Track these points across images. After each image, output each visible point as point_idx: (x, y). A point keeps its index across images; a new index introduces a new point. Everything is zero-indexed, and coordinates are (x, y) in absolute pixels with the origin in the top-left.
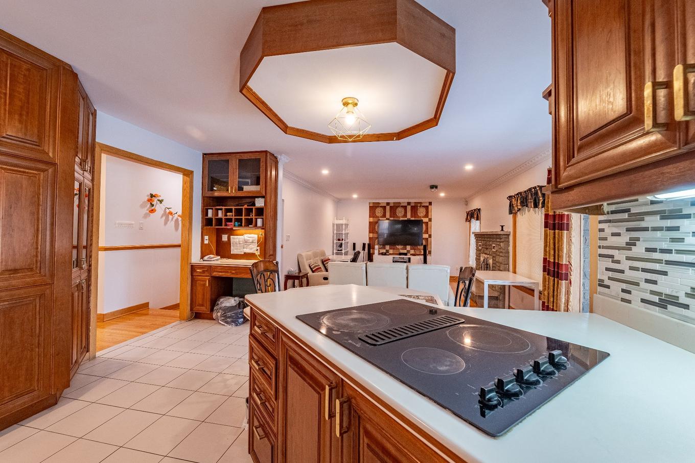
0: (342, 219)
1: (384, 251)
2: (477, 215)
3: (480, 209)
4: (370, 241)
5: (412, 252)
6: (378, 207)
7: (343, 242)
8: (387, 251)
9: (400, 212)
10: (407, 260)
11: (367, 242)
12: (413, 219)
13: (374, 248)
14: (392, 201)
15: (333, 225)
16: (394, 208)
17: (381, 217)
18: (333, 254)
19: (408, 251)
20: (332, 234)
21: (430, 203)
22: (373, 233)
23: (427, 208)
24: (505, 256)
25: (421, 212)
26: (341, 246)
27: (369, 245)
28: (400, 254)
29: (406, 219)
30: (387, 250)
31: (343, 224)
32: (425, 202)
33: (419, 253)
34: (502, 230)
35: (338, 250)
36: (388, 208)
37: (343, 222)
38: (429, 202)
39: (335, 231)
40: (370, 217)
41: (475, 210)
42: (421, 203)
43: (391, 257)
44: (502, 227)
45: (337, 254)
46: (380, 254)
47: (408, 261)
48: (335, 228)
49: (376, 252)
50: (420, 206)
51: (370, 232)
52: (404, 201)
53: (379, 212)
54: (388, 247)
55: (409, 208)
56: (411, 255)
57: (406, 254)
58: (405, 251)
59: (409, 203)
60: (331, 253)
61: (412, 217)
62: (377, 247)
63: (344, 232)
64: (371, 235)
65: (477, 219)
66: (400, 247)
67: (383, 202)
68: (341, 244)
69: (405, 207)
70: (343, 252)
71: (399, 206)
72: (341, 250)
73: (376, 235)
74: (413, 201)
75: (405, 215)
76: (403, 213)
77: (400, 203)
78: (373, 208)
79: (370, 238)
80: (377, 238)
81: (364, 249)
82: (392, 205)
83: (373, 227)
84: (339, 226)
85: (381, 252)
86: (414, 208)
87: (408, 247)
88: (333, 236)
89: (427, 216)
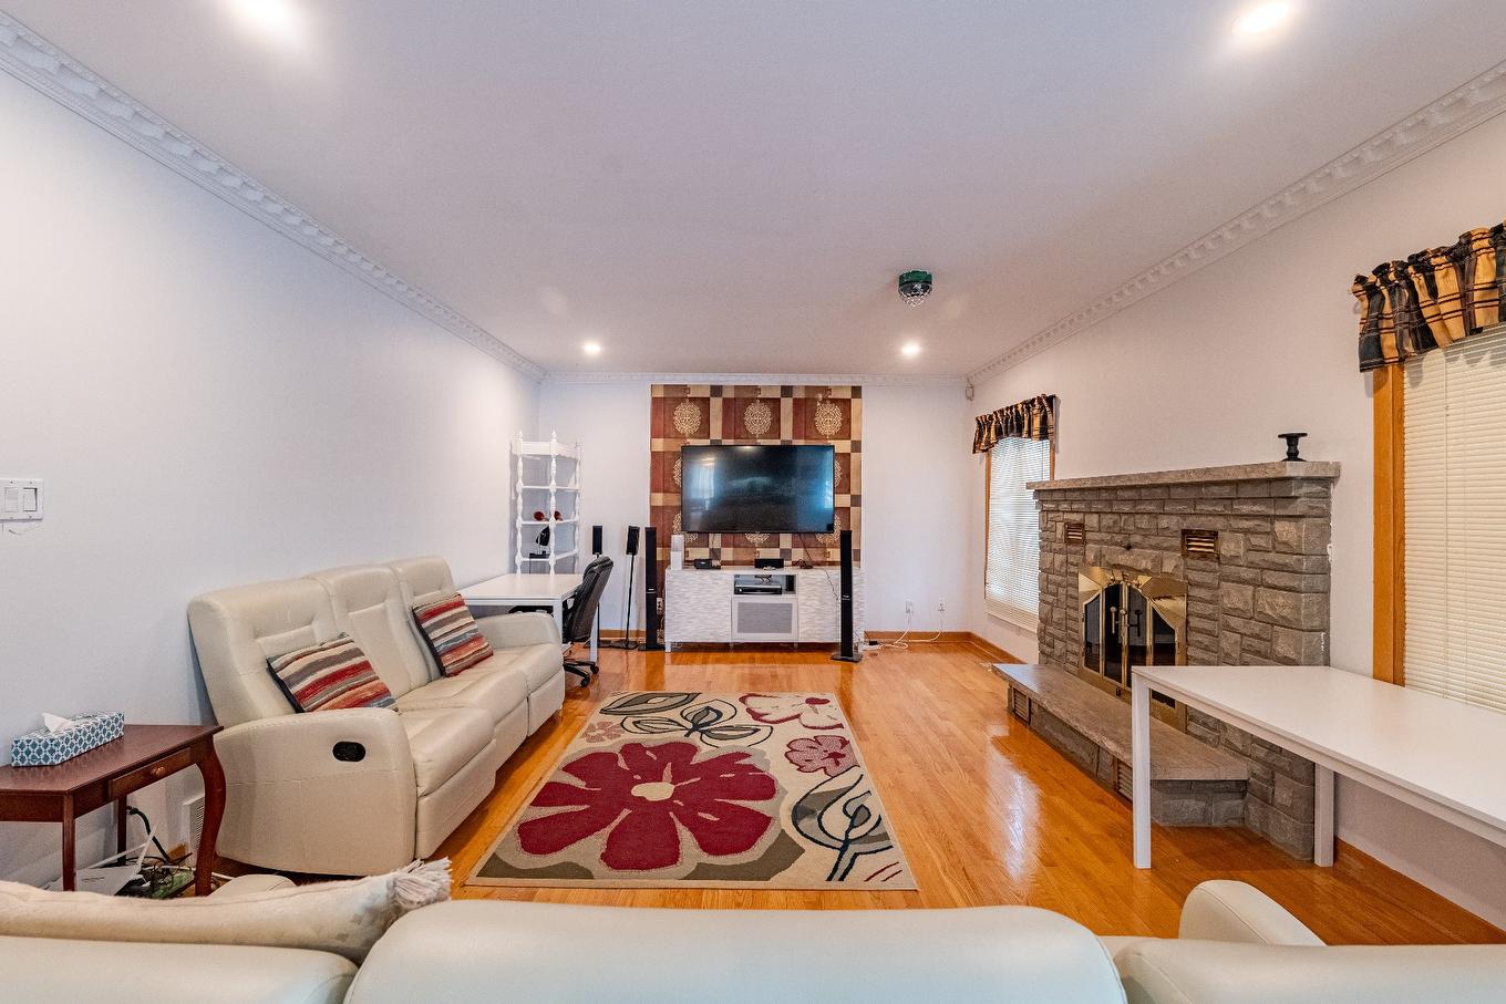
0: (548, 439)
1: (703, 553)
2: (1044, 421)
3: (1053, 397)
4: (653, 519)
5: (798, 554)
6: (683, 400)
7: (552, 523)
8: (715, 553)
9: (757, 419)
10: (783, 584)
11: (643, 522)
12: (801, 442)
13: (667, 545)
14: (729, 380)
15: (514, 459)
16: (737, 404)
17: (692, 436)
18: (513, 570)
19: (786, 553)
20: (506, 494)
21: (856, 391)
22: (665, 491)
23: (845, 404)
24: (1312, 590)
25: (827, 421)
26: (544, 539)
27: (651, 533)
28: (760, 564)
29: (777, 442)
30: (712, 551)
31: (548, 458)
32: (840, 383)
33: (820, 559)
34: (1293, 456)
35: (532, 556)
36: (716, 405)
37: (551, 447)
38: (853, 388)
39: (520, 486)
40: (654, 435)
41: (1029, 404)
42: (826, 389)
43: (727, 576)
44: (1292, 439)
45: (530, 569)
46: (687, 563)
47: (784, 588)
48: (520, 472)
49: (677, 557)
50: (824, 400)
51: (654, 489)
52: (770, 382)
53: (686, 419)
54: (716, 540)
55: (787, 405)
56: (794, 564)
57: (778, 564)
58: (775, 554)
59: (787, 391)
60: (505, 565)
61: (796, 435)
62: (678, 539)
63: (553, 487)
64: (659, 499)
65: (1044, 434)
66: (756, 538)
67: (699, 381)
68: (547, 531)
69: (774, 404)
70: (552, 560)
71: (753, 400)
72: (544, 555)
73: (674, 500)
74: (799, 381)
75: (775, 430)
76: (768, 420)
77: (756, 389)
78: (666, 404)
79: (653, 509)
80: (681, 508)
81: (632, 548)
82: (729, 394)
83: (666, 473)
84: (537, 466)
85: (692, 557)
86: (806, 405)
87: (786, 540)
88: (514, 504)
89: (845, 432)
